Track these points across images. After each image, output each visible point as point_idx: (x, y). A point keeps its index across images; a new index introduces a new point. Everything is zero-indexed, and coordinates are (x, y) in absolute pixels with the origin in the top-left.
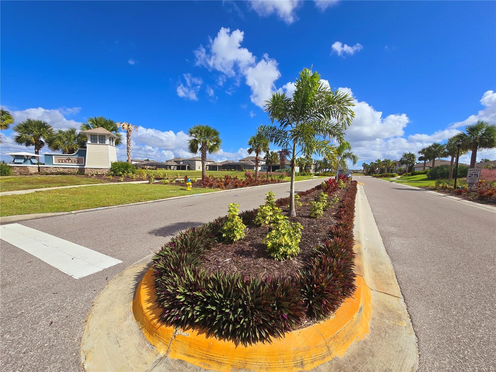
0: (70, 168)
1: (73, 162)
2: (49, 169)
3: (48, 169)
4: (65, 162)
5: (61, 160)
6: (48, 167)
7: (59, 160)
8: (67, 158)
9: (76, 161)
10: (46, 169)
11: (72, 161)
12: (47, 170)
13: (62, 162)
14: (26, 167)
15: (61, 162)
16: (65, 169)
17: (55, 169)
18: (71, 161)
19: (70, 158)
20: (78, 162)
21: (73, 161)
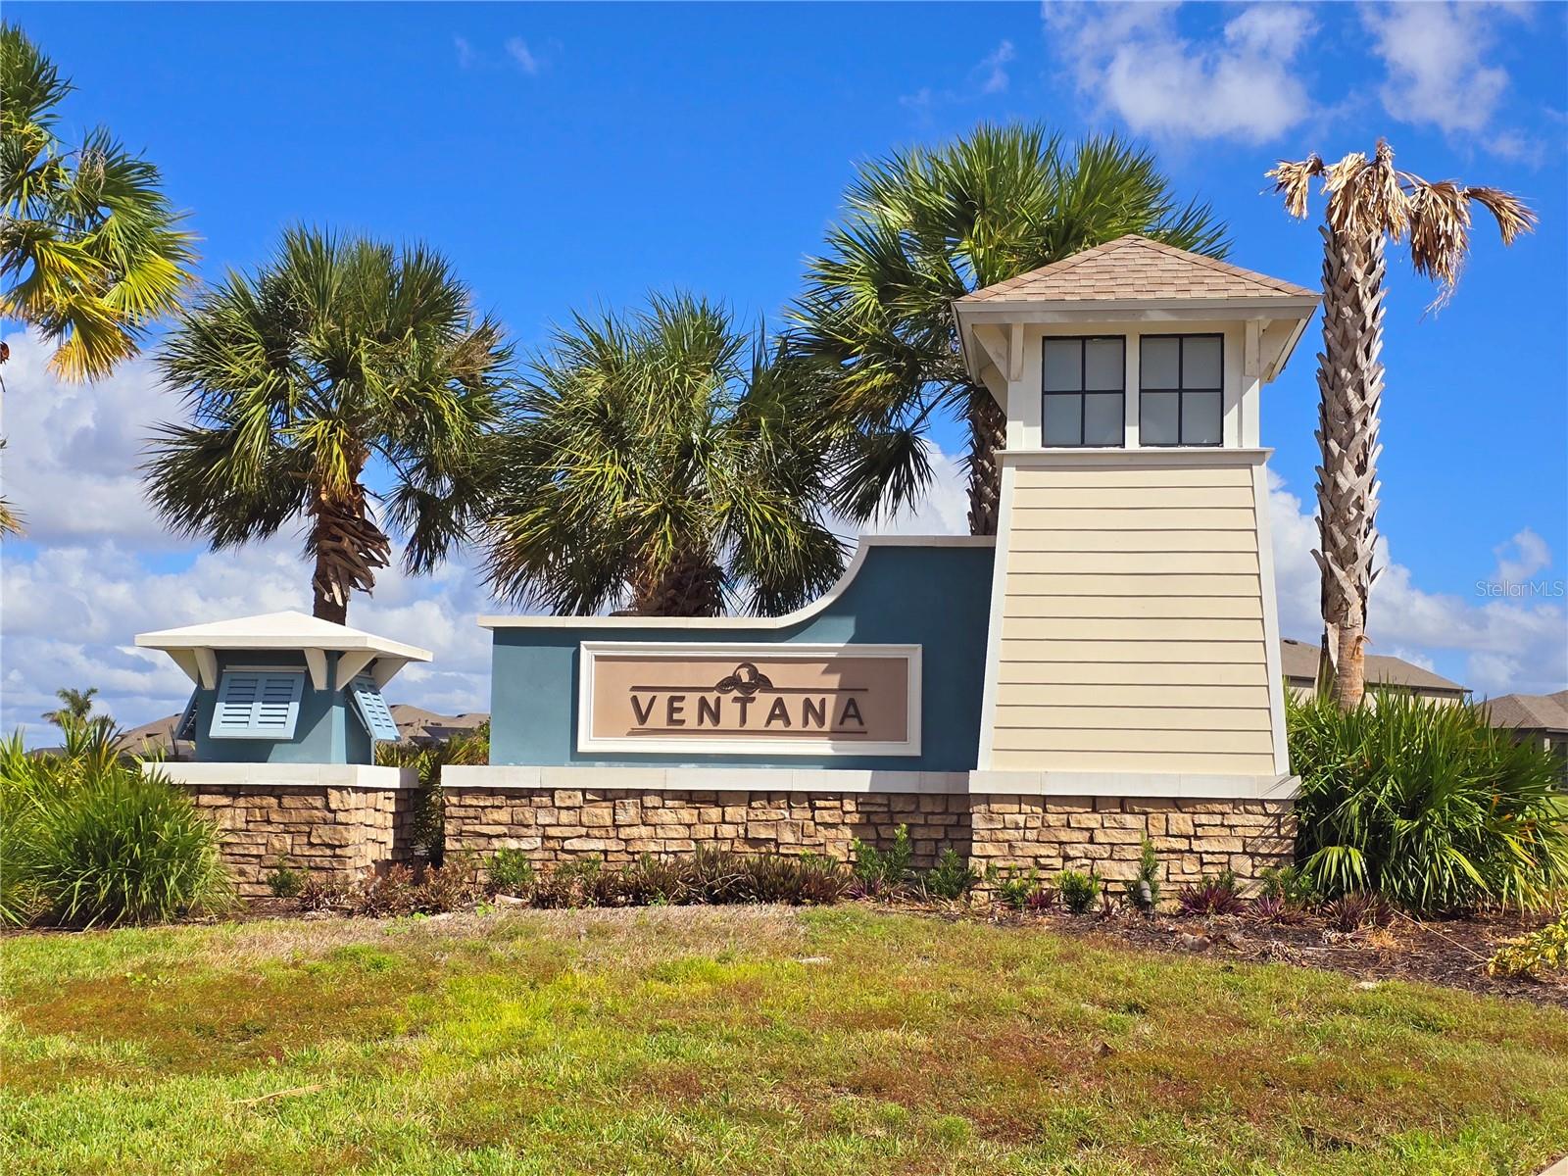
0: (769, 796)
1: (797, 723)
2: (544, 818)
3: (527, 815)
4: (708, 724)
5: (663, 698)
6: (529, 793)
7: (644, 699)
8: (728, 671)
9: (831, 699)
10: (503, 816)
11: (779, 711)
12: (517, 827)
13: (675, 725)
14: (322, 791)
15: (658, 717)
16: (714, 813)
17: (603, 813)
18: (772, 697)
19: (762, 669)
20: (851, 719)
21: (794, 705)
